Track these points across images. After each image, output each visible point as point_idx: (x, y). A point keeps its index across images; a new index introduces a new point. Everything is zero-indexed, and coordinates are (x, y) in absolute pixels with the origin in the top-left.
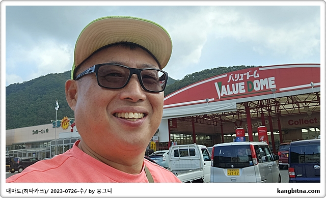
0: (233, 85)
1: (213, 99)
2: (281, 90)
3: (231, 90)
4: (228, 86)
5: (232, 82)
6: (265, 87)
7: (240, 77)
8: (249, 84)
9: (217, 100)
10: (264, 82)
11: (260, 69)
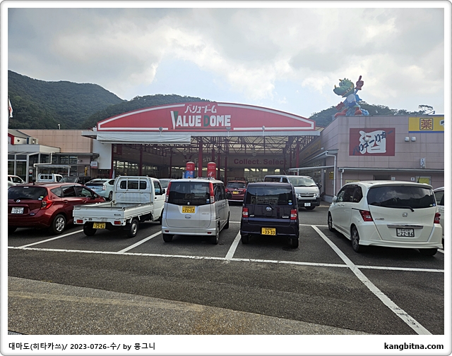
0: (190, 117)
1: (167, 129)
2: (235, 129)
3: (187, 122)
5: (189, 114)
6: (220, 124)
7: (198, 110)
8: (205, 119)
9: (171, 130)
10: (220, 119)
11: (219, 105)
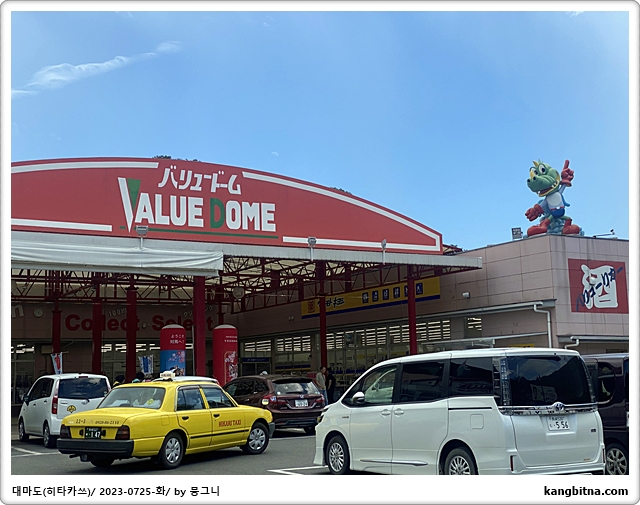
0: (173, 199)
2: (286, 239)
3: (166, 212)
4: (158, 198)
6: (251, 224)
10: (250, 210)
11: (245, 174)
